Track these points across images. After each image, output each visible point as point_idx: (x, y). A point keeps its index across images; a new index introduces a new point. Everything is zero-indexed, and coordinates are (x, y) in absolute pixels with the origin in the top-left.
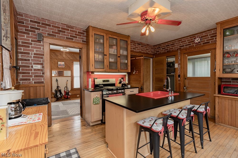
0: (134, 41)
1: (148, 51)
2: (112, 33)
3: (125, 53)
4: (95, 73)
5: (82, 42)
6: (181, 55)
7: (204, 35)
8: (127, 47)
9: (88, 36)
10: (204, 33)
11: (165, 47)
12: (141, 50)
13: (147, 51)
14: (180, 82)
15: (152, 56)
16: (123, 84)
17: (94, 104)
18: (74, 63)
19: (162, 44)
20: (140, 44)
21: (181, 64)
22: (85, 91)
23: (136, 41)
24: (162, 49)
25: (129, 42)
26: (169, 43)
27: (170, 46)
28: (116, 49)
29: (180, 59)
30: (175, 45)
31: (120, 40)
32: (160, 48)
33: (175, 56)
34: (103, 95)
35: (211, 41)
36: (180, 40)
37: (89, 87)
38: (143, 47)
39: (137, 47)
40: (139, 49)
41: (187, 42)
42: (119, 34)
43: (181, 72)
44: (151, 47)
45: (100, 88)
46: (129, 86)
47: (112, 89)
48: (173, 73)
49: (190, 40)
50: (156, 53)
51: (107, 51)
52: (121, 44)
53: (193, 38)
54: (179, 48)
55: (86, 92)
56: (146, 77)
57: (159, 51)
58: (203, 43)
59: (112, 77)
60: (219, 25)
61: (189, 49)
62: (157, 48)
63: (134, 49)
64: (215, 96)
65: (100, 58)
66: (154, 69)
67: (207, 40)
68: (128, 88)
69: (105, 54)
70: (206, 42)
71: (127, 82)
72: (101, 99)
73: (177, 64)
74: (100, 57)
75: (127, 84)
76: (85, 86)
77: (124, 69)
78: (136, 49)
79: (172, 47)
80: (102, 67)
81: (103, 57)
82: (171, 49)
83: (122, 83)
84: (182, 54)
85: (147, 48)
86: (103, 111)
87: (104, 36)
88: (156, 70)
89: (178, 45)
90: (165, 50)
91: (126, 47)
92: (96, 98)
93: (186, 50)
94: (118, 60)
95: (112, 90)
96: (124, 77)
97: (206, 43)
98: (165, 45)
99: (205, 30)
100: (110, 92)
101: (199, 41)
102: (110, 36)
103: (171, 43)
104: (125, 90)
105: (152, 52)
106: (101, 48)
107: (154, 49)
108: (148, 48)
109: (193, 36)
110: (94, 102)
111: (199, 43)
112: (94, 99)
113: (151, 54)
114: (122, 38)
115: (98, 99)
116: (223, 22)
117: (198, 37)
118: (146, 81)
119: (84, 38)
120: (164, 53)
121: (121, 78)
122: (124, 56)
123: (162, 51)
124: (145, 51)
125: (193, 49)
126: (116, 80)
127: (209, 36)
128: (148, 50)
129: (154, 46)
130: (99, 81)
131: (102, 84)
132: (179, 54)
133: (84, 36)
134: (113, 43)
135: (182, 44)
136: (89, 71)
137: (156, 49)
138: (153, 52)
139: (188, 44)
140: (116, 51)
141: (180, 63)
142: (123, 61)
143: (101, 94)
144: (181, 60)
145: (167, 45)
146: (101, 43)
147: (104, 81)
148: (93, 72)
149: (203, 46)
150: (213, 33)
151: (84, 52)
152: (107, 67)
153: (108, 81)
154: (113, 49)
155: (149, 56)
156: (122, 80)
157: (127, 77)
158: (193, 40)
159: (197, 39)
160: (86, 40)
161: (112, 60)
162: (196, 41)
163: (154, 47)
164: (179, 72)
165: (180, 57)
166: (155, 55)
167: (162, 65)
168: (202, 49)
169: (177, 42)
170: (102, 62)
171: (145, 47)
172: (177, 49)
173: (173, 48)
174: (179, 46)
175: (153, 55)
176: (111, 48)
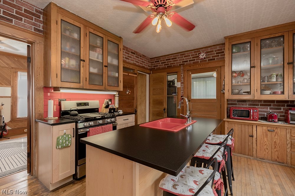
0: (127, 48)
1: (145, 65)
2: (95, 26)
3: (115, 62)
4: (62, 91)
5: (33, 31)
6: (184, 72)
7: (209, 50)
8: (117, 54)
9: (47, 22)
10: (209, 48)
11: (165, 61)
12: (136, 61)
13: (142, 64)
14: (183, 105)
15: (149, 71)
16: (110, 109)
17: (59, 148)
18: (19, 73)
19: (161, 58)
20: (134, 54)
21: (185, 84)
22: (39, 123)
23: (129, 49)
24: (162, 63)
25: (121, 47)
26: (170, 57)
27: (171, 60)
28: (101, 53)
29: (182, 76)
30: (177, 59)
31: (108, 40)
32: (159, 61)
33: (177, 72)
34: (77, 129)
35: (217, 58)
36: (182, 54)
37: (47, 116)
38: (138, 58)
39: (130, 57)
40: (133, 60)
41: (191, 57)
42: (106, 30)
43: (185, 92)
44: (148, 60)
45: (72, 117)
46: (121, 112)
47: (94, 117)
48: (174, 94)
49: (194, 55)
50: (153, 67)
51: (86, 54)
52: (110, 47)
53: (198, 53)
54: (182, 63)
55: (41, 125)
56: (140, 99)
57: (157, 66)
58: (208, 60)
59: (94, 97)
60: (228, 40)
61: (193, 66)
62: (155, 62)
63: (127, 59)
64: (224, 121)
65: (73, 65)
66: (152, 88)
67: (212, 57)
68: (119, 115)
69: (81, 58)
70: (211, 58)
71: (116, 106)
72: (74, 137)
73: (180, 83)
74: (73, 63)
75: (117, 108)
76: (40, 115)
77: (113, 85)
78: (129, 59)
79: (173, 61)
80: (77, 81)
81: (77, 64)
82: (172, 64)
83: (110, 107)
84: (185, 70)
85: (142, 59)
86: (78, 157)
87: (80, 28)
88: (154, 89)
89: (180, 59)
90: (165, 65)
91: (116, 52)
92: (62, 136)
93: (190, 66)
94: (104, 71)
95: (94, 119)
96: (112, 98)
97: (211, 60)
98: (165, 59)
99: (211, 45)
100: (92, 123)
101: (204, 56)
102: (92, 31)
103: (172, 56)
104: (117, 117)
105: (148, 66)
106: (74, 48)
107: (152, 63)
108: (145, 60)
109: (198, 51)
110: (58, 144)
111: (204, 59)
112: (58, 138)
113: (147, 69)
114: (110, 39)
115: (69, 138)
116: (232, 36)
117: (203, 52)
118: (140, 104)
119: (40, 25)
120: (164, 68)
121: (107, 100)
122: (113, 66)
123: (160, 65)
124: (141, 63)
125: (197, 66)
126: (101, 103)
127: (214, 52)
128: (144, 62)
129: (151, 59)
130: (69, 105)
131: (75, 110)
132: (182, 71)
133: (40, 22)
134: (97, 43)
135: (186, 59)
136: (49, 85)
137: (153, 62)
138: (150, 66)
139: (192, 59)
140: (100, 56)
141: (183, 81)
142: (112, 74)
143: (74, 129)
144: (184, 78)
145: (167, 59)
146: (74, 40)
147: (79, 104)
148: (56, 89)
149: (208, 63)
150: (218, 49)
151: (38, 51)
152: (86, 81)
153: (86, 104)
154: (96, 52)
155: (146, 71)
156: (110, 103)
157: (117, 99)
158: (198, 55)
159: (202, 54)
160: (43, 28)
161: (93, 70)
162: (201, 57)
163: (151, 61)
164: (182, 93)
165: (182, 75)
166: (152, 70)
167: (162, 83)
168: (208, 66)
169: (179, 56)
170: (76, 71)
171: (141, 59)
172: (180, 65)
173: (174, 63)
174: (182, 61)
175: (151, 70)
176: (93, 51)
